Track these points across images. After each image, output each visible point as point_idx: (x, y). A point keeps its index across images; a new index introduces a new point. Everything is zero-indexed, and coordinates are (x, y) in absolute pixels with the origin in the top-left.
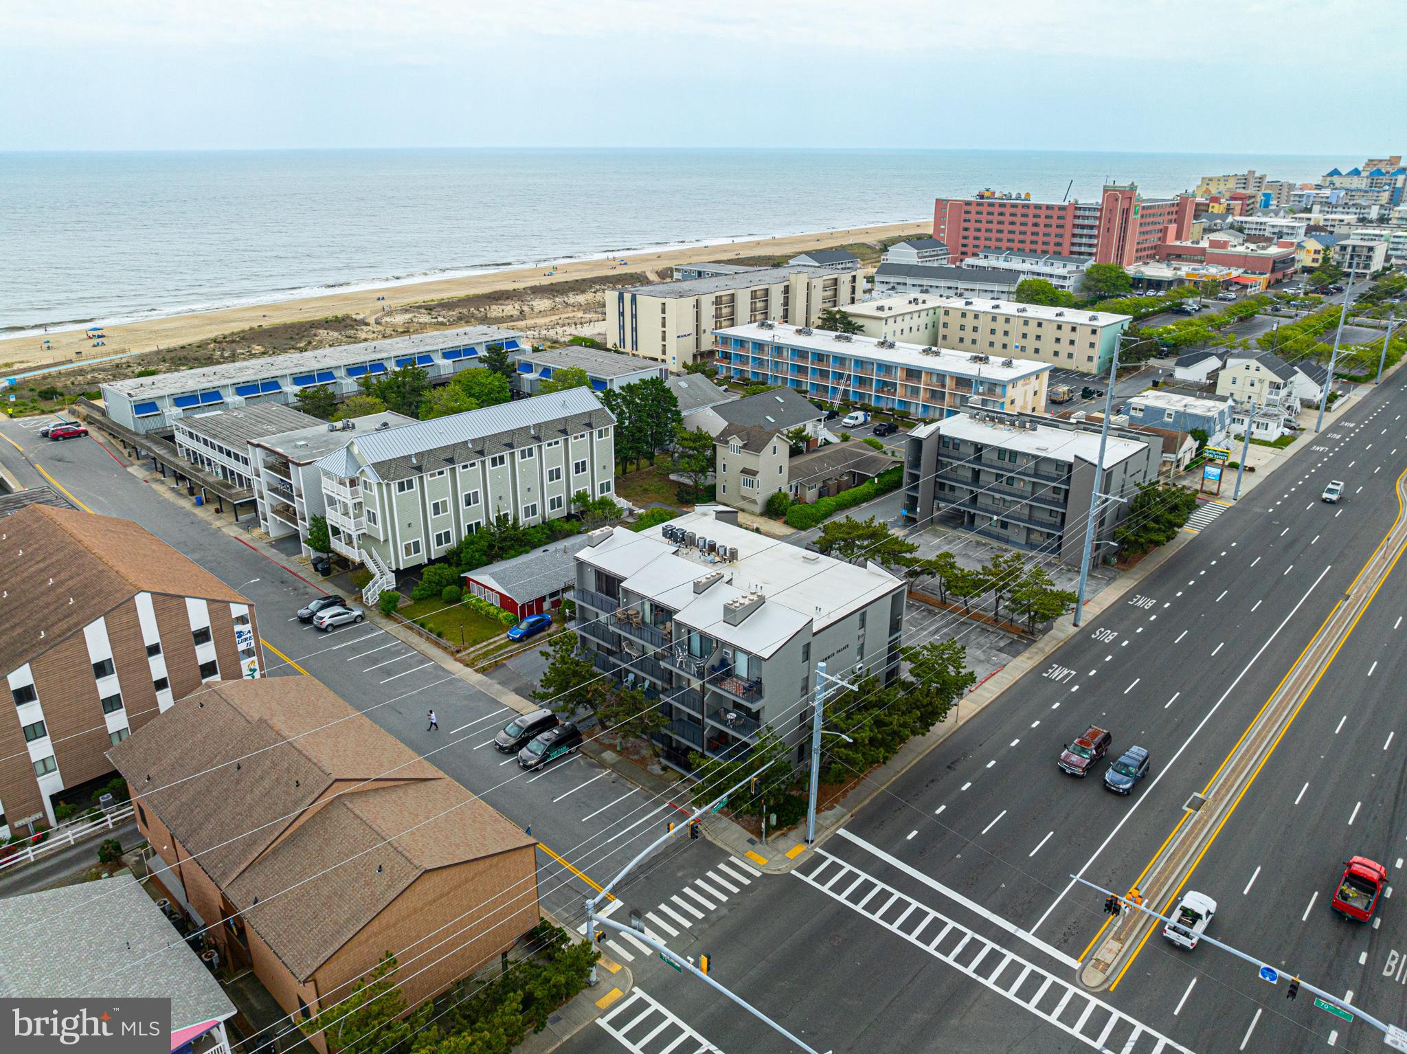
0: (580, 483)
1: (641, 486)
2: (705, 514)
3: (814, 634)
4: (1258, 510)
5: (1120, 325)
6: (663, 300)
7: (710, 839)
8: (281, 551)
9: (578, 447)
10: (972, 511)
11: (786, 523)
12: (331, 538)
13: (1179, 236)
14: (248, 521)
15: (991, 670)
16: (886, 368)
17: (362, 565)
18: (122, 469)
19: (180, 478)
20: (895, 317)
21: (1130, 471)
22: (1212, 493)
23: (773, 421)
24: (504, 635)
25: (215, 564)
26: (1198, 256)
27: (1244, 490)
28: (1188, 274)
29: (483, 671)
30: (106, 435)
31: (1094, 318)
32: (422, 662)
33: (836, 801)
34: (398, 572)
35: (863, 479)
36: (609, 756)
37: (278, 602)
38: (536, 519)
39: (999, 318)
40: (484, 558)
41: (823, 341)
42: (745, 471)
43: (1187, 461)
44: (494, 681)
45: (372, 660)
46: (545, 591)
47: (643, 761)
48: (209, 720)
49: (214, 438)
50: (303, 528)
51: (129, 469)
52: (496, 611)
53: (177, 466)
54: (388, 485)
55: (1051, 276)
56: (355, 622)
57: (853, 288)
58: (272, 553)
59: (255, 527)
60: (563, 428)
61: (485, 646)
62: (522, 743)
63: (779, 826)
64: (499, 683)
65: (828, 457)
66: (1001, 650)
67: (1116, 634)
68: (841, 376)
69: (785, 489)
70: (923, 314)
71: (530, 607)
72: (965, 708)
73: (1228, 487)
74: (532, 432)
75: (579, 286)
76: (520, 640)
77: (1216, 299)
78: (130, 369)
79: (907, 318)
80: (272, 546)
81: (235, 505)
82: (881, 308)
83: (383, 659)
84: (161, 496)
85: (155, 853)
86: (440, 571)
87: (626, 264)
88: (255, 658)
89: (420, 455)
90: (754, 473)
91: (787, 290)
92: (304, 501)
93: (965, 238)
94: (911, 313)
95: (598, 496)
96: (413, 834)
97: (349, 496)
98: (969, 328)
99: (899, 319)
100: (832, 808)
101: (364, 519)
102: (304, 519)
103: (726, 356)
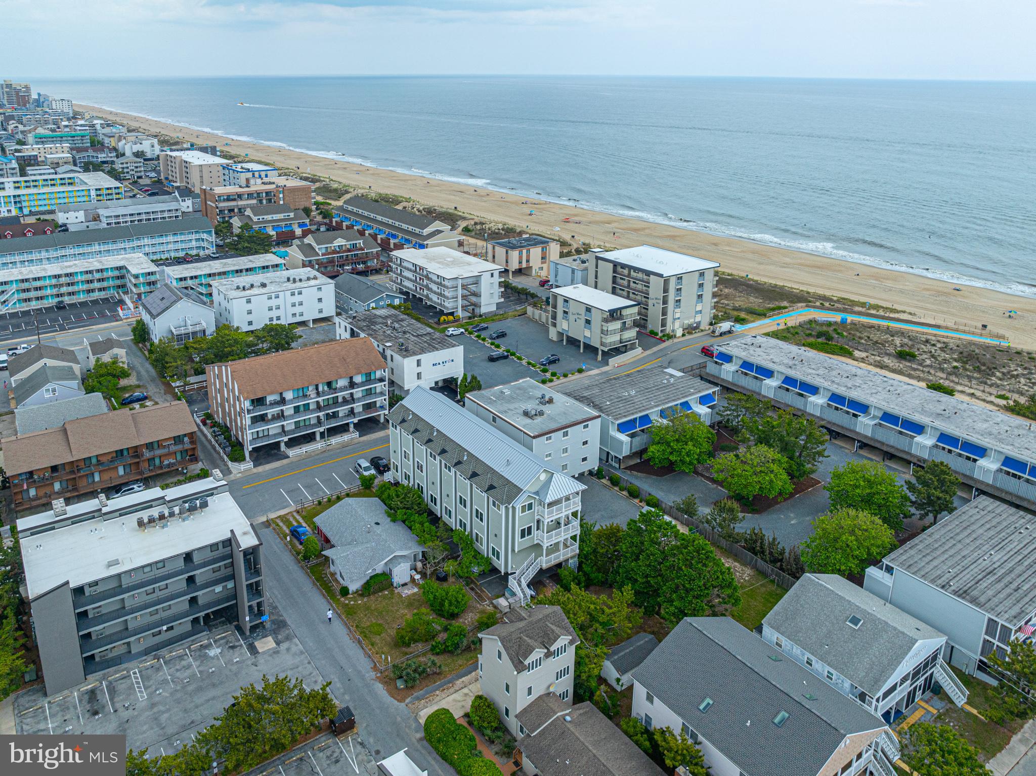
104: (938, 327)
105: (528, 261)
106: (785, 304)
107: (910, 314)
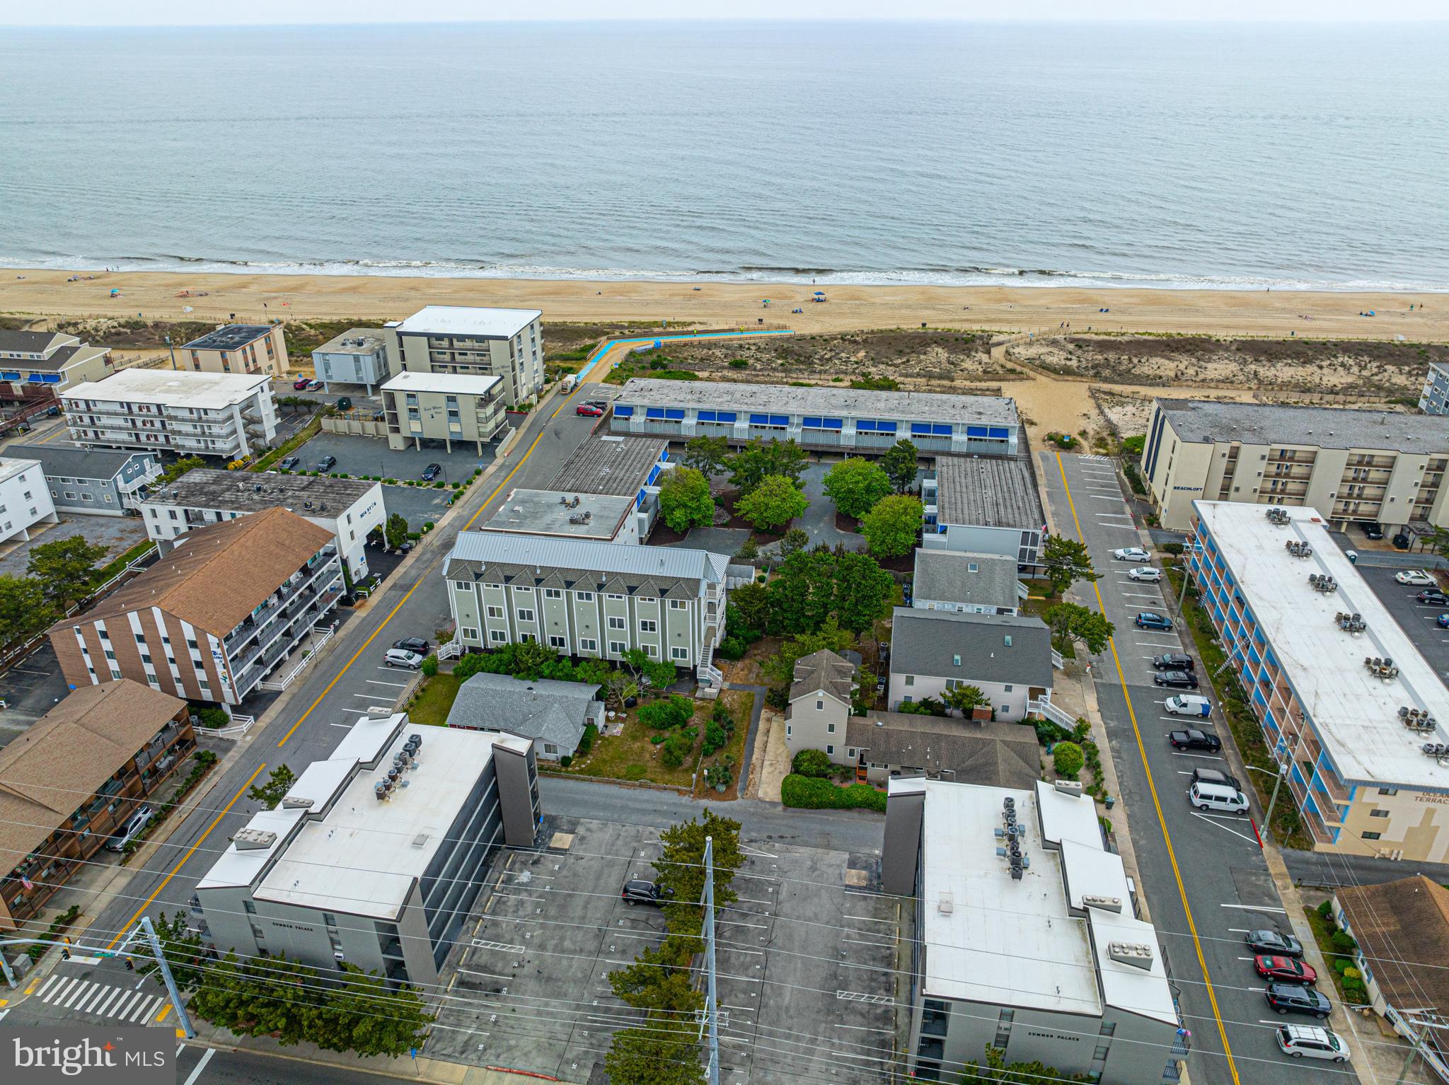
0: (647, 640)
3: (255, 899)
6: (1176, 438)
9: (645, 607)
23: (958, 662)
45: (361, 704)
54: (449, 581)
60: (634, 586)
69: (840, 751)
74: (603, 579)
95: (669, 657)
104: (732, 330)
105: (254, 361)
106: (588, 342)
107: (700, 323)
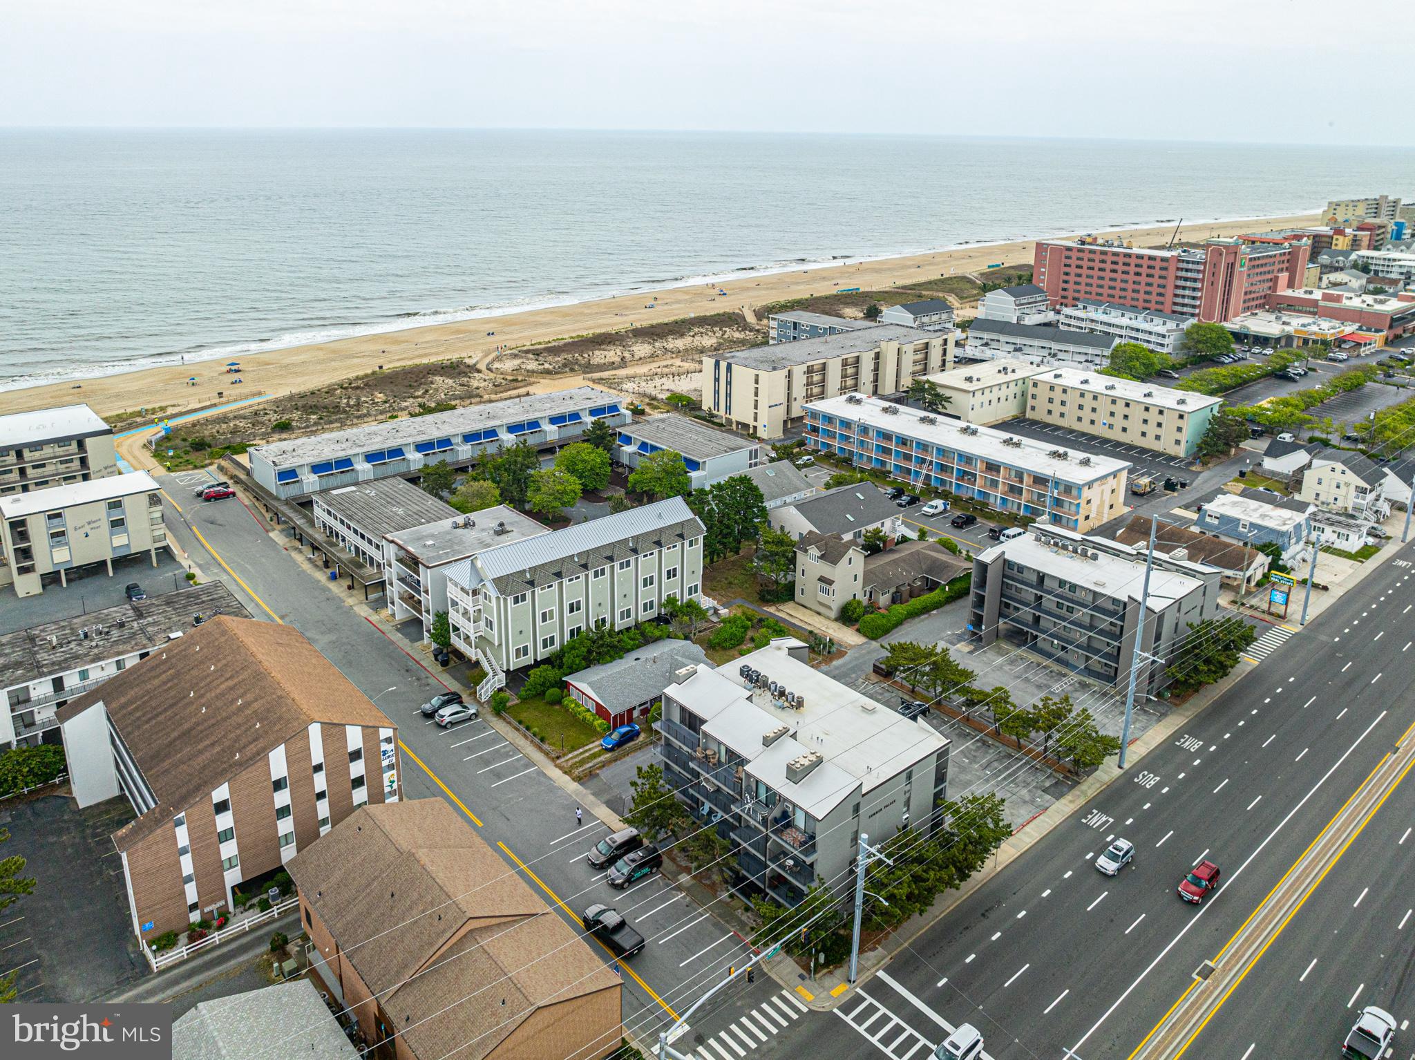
0: (670, 588)
1: (726, 579)
2: (779, 648)
3: (863, 795)
4: (1323, 638)
5: (1209, 409)
6: (757, 372)
7: (766, 970)
8: (406, 635)
9: (670, 556)
10: (1035, 633)
11: (858, 630)
12: (452, 634)
13: (1291, 285)
14: (377, 600)
15: (1034, 811)
16: (968, 459)
17: (478, 663)
18: (264, 535)
19: (315, 548)
20: (983, 389)
21: (1184, 609)
22: (1280, 617)
23: (852, 519)
24: (597, 743)
25: (349, 647)
26: (1310, 308)
27: (1312, 613)
28: (1296, 331)
29: (578, 779)
30: (251, 497)
31: (1182, 402)
32: (527, 766)
33: (879, 942)
34: (508, 672)
35: (933, 586)
36: (684, 879)
37: (404, 693)
38: (630, 622)
39: (1086, 394)
40: (584, 663)
41: (907, 422)
42: (822, 579)
43: (1259, 576)
44: (588, 792)
45: (485, 761)
46: (636, 703)
47: (713, 888)
48: (366, 844)
49: (350, 520)
50: (428, 619)
51: (271, 534)
52: (592, 718)
53: (315, 540)
54: (505, 600)
55: (1150, 333)
56: (470, 719)
57: (945, 350)
58: (397, 637)
59: (382, 608)
60: (657, 540)
61: (581, 753)
62: (611, 861)
63: (826, 965)
64: (593, 794)
65: (903, 560)
66: (1045, 791)
67: (1158, 779)
68: (923, 461)
69: (860, 597)
70: (1012, 385)
71: (622, 716)
72: (1005, 854)
73: (1295, 609)
74: (631, 544)
75: (678, 328)
76: (611, 750)
77: (1326, 359)
78: (267, 417)
79: (995, 389)
80: (398, 630)
81: (366, 586)
82: (969, 379)
83: (494, 760)
84: (300, 567)
85: (314, 948)
86: (544, 674)
87: (724, 294)
88: (394, 772)
89: (533, 570)
90: (830, 582)
91: (877, 356)
92: (430, 597)
93: (1066, 282)
94: (999, 385)
95: (686, 597)
96: (528, 971)
97: (471, 605)
98: (1057, 402)
99: (987, 392)
100: (874, 949)
101: (482, 623)
102: (428, 612)
103: (815, 430)
